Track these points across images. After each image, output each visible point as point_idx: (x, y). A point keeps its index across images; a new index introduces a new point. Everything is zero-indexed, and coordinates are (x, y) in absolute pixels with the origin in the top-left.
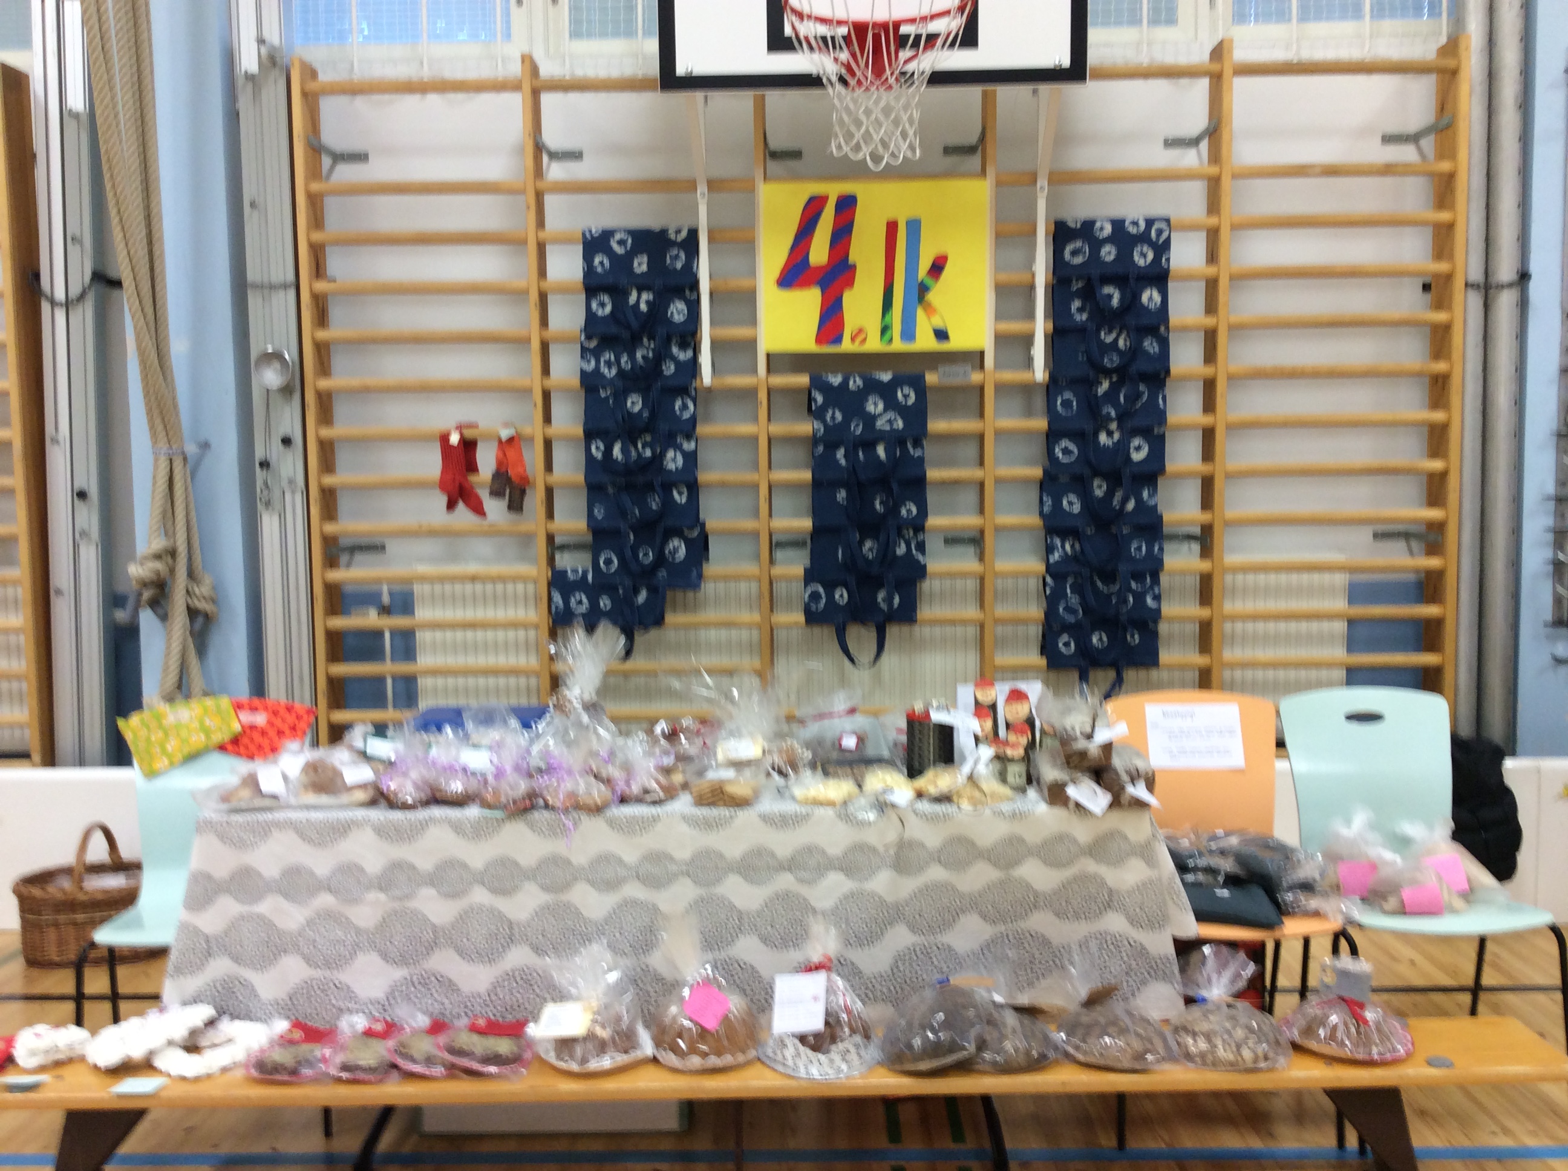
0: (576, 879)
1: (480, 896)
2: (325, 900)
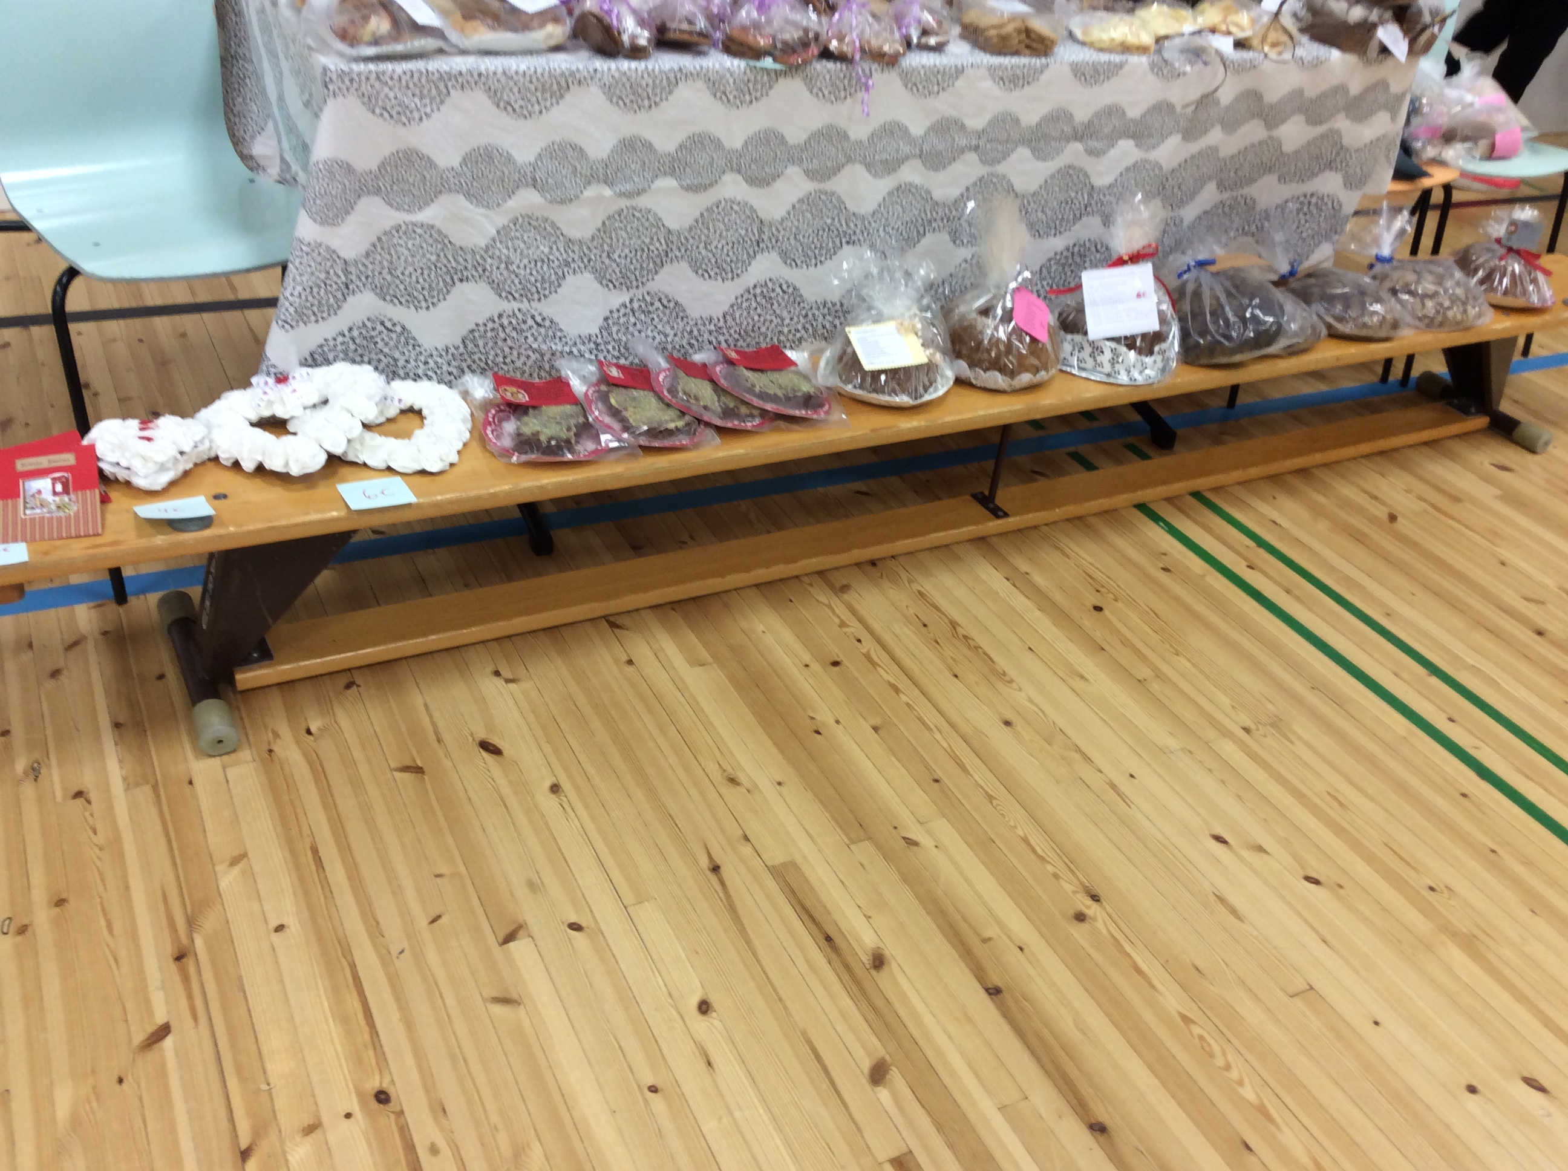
0: (849, 160)
1: (732, 187)
2: (528, 199)
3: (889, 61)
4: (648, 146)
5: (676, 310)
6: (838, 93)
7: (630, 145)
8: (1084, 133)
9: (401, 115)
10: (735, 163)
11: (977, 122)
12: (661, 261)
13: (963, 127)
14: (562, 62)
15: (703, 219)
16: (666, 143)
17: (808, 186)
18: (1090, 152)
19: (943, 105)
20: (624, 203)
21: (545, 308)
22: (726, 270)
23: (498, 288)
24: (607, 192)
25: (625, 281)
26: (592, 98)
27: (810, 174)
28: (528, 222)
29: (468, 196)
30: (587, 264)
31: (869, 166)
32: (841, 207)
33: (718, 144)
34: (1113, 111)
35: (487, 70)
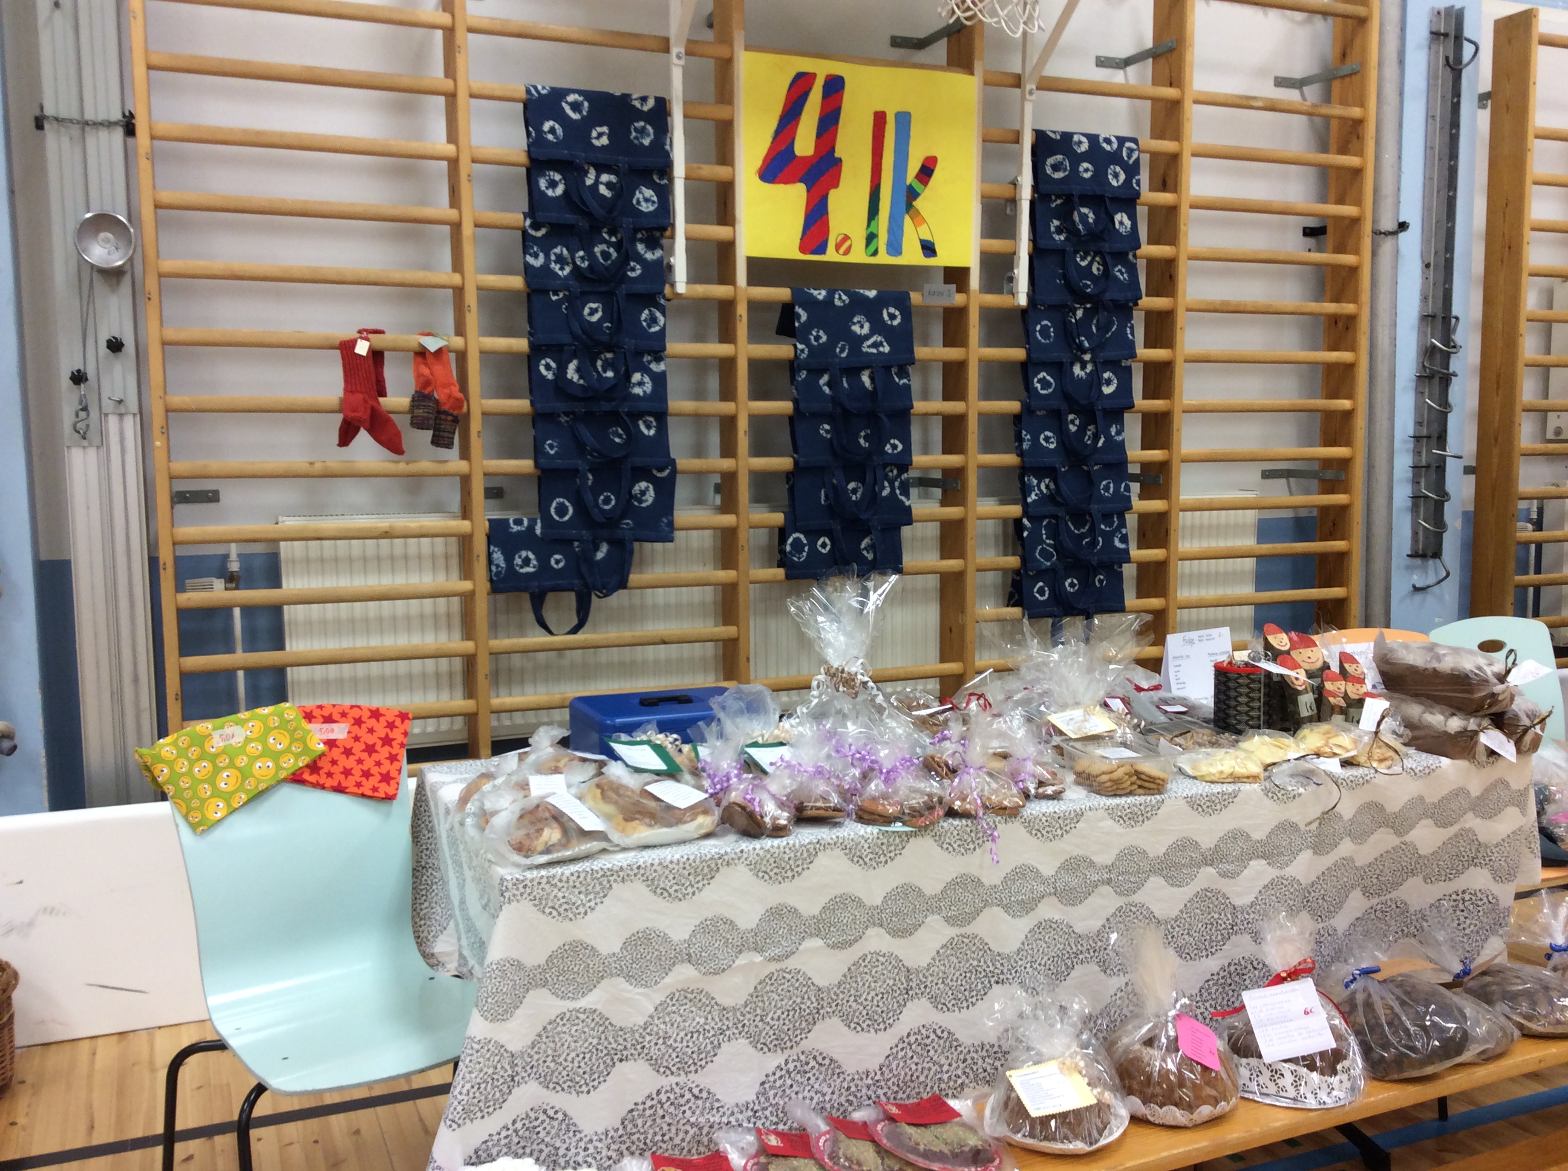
0: (986, 904)
1: (877, 940)
2: (684, 974)
3: (1010, 813)
4: (794, 911)
5: (830, 1066)
6: (966, 846)
7: (776, 913)
8: (1214, 857)
9: (568, 911)
10: (877, 918)
11: (1105, 858)
12: (813, 1018)
13: (1092, 864)
14: (712, 847)
15: (851, 974)
16: (810, 907)
17: (952, 932)
18: (1224, 875)
19: (1069, 846)
20: (773, 967)
21: (703, 1079)
22: (878, 1021)
23: (656, 1065)
24: (758, 958)
25: (779, 1044)
26: (741, 875)
27: (950, 921)
28: (686, 996)
29: (629, 977)
30: (741, 1029)
31: (1006, 908)
32: (985, 948)
33: (859, 902)
34: (1237, 835)
35: (645, 862)
